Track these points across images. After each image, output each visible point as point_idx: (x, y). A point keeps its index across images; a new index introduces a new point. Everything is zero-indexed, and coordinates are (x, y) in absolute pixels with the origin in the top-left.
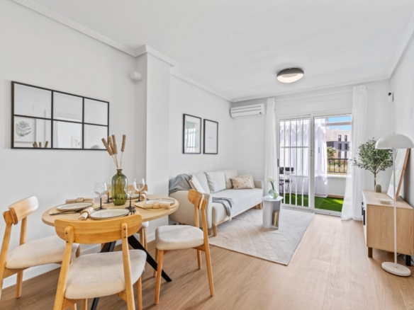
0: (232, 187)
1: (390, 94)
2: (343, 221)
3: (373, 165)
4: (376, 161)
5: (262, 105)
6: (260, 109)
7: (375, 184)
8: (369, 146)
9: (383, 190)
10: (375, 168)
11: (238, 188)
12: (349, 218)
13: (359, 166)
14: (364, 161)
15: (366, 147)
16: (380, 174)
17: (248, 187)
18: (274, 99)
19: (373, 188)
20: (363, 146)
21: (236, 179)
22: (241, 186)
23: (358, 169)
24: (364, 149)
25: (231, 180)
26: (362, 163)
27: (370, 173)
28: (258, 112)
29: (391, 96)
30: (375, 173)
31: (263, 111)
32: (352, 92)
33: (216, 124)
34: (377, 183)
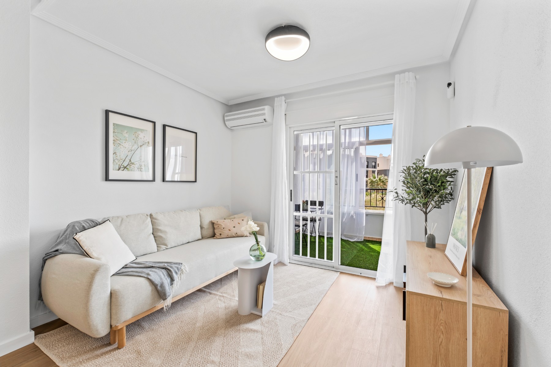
0: (213, 236)
1: (449, 84)
2: (378, 287)
3: (423, 201)
4: (427, 193)
5: (267, 108)
6: (264, 114)
7: (426, 234)
8: (418, 169)
9: (437, 242)
10: (426, 205)
11: (221, 237)
12: (388, 282)
13: (403, 201)
14: (408, 194)
15: (412, 172)
16: (434, 213)
17: (239, 234)
18: (283, 98)
19: (424, 239)
20: (409, 169)
21: (221, 222)
22: (226, 233)
23: (401, 205)
24: (409, 174)
25: (213, 224)
26: (406, 196)
27: (418, 212)
28: (261, 119)
29: (451, 87)
30: (426, 213)
31: (267, 117)
32: (393, 85)
33: (194, 135)
34: (429, 232)
